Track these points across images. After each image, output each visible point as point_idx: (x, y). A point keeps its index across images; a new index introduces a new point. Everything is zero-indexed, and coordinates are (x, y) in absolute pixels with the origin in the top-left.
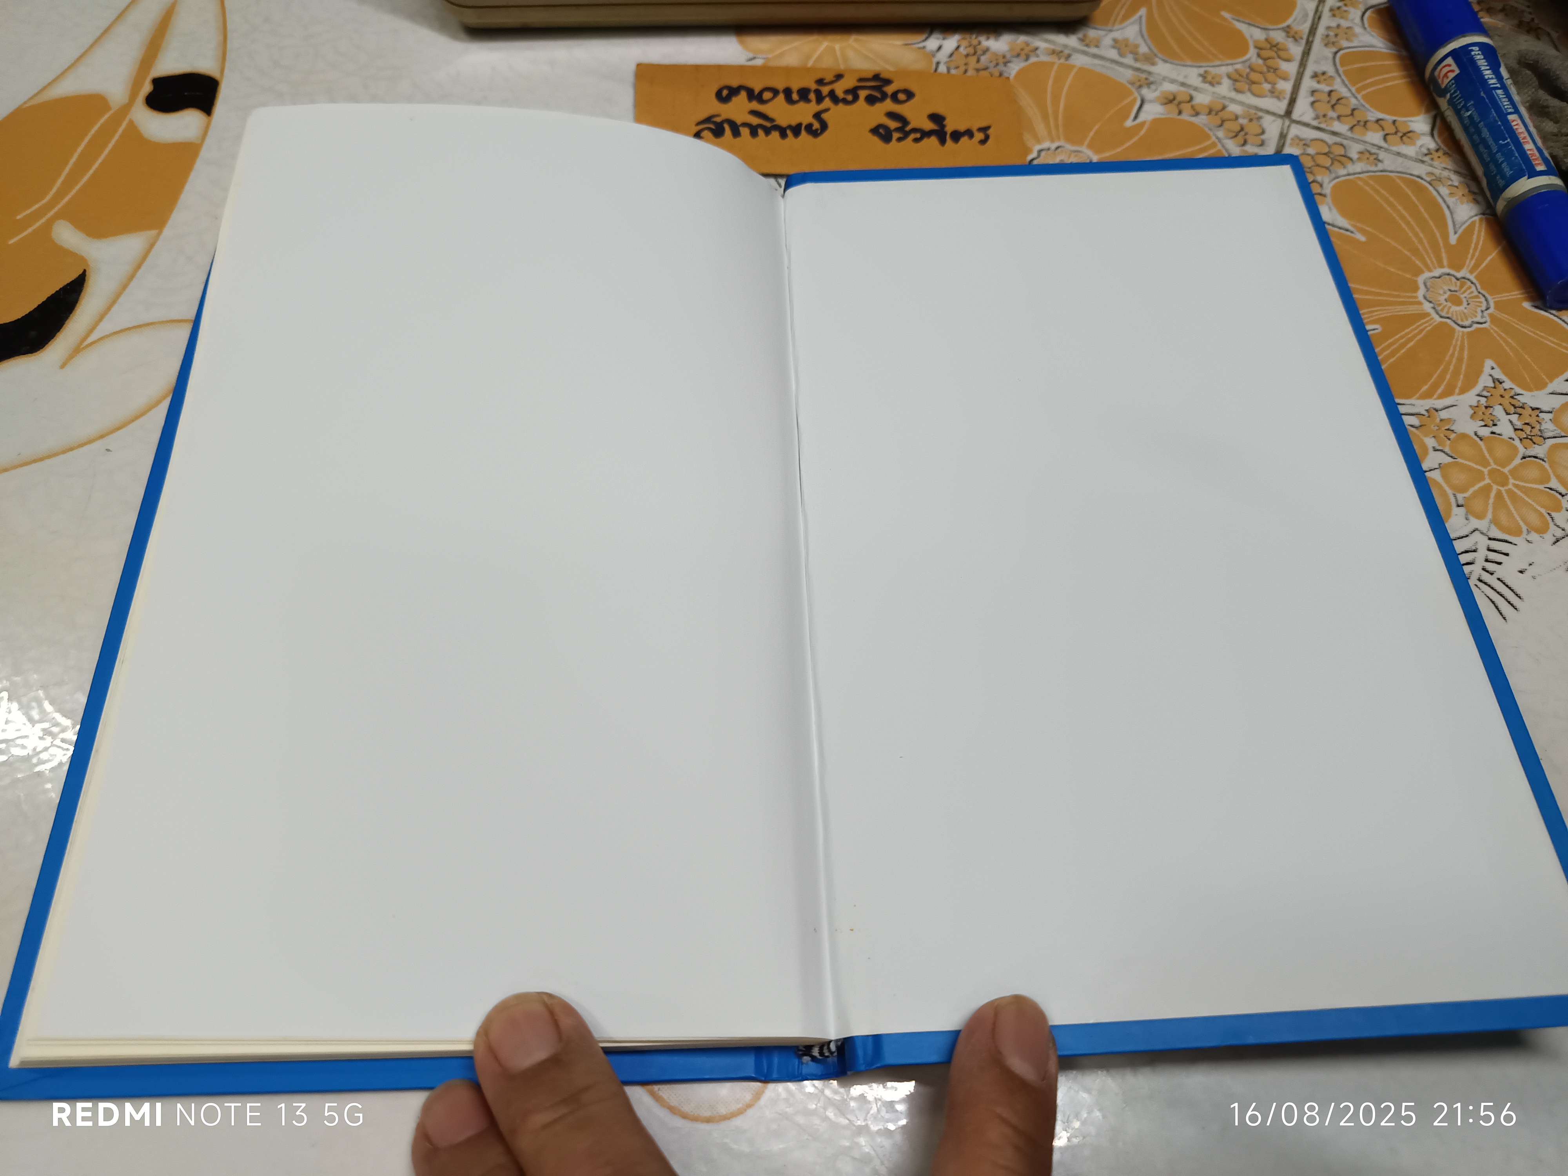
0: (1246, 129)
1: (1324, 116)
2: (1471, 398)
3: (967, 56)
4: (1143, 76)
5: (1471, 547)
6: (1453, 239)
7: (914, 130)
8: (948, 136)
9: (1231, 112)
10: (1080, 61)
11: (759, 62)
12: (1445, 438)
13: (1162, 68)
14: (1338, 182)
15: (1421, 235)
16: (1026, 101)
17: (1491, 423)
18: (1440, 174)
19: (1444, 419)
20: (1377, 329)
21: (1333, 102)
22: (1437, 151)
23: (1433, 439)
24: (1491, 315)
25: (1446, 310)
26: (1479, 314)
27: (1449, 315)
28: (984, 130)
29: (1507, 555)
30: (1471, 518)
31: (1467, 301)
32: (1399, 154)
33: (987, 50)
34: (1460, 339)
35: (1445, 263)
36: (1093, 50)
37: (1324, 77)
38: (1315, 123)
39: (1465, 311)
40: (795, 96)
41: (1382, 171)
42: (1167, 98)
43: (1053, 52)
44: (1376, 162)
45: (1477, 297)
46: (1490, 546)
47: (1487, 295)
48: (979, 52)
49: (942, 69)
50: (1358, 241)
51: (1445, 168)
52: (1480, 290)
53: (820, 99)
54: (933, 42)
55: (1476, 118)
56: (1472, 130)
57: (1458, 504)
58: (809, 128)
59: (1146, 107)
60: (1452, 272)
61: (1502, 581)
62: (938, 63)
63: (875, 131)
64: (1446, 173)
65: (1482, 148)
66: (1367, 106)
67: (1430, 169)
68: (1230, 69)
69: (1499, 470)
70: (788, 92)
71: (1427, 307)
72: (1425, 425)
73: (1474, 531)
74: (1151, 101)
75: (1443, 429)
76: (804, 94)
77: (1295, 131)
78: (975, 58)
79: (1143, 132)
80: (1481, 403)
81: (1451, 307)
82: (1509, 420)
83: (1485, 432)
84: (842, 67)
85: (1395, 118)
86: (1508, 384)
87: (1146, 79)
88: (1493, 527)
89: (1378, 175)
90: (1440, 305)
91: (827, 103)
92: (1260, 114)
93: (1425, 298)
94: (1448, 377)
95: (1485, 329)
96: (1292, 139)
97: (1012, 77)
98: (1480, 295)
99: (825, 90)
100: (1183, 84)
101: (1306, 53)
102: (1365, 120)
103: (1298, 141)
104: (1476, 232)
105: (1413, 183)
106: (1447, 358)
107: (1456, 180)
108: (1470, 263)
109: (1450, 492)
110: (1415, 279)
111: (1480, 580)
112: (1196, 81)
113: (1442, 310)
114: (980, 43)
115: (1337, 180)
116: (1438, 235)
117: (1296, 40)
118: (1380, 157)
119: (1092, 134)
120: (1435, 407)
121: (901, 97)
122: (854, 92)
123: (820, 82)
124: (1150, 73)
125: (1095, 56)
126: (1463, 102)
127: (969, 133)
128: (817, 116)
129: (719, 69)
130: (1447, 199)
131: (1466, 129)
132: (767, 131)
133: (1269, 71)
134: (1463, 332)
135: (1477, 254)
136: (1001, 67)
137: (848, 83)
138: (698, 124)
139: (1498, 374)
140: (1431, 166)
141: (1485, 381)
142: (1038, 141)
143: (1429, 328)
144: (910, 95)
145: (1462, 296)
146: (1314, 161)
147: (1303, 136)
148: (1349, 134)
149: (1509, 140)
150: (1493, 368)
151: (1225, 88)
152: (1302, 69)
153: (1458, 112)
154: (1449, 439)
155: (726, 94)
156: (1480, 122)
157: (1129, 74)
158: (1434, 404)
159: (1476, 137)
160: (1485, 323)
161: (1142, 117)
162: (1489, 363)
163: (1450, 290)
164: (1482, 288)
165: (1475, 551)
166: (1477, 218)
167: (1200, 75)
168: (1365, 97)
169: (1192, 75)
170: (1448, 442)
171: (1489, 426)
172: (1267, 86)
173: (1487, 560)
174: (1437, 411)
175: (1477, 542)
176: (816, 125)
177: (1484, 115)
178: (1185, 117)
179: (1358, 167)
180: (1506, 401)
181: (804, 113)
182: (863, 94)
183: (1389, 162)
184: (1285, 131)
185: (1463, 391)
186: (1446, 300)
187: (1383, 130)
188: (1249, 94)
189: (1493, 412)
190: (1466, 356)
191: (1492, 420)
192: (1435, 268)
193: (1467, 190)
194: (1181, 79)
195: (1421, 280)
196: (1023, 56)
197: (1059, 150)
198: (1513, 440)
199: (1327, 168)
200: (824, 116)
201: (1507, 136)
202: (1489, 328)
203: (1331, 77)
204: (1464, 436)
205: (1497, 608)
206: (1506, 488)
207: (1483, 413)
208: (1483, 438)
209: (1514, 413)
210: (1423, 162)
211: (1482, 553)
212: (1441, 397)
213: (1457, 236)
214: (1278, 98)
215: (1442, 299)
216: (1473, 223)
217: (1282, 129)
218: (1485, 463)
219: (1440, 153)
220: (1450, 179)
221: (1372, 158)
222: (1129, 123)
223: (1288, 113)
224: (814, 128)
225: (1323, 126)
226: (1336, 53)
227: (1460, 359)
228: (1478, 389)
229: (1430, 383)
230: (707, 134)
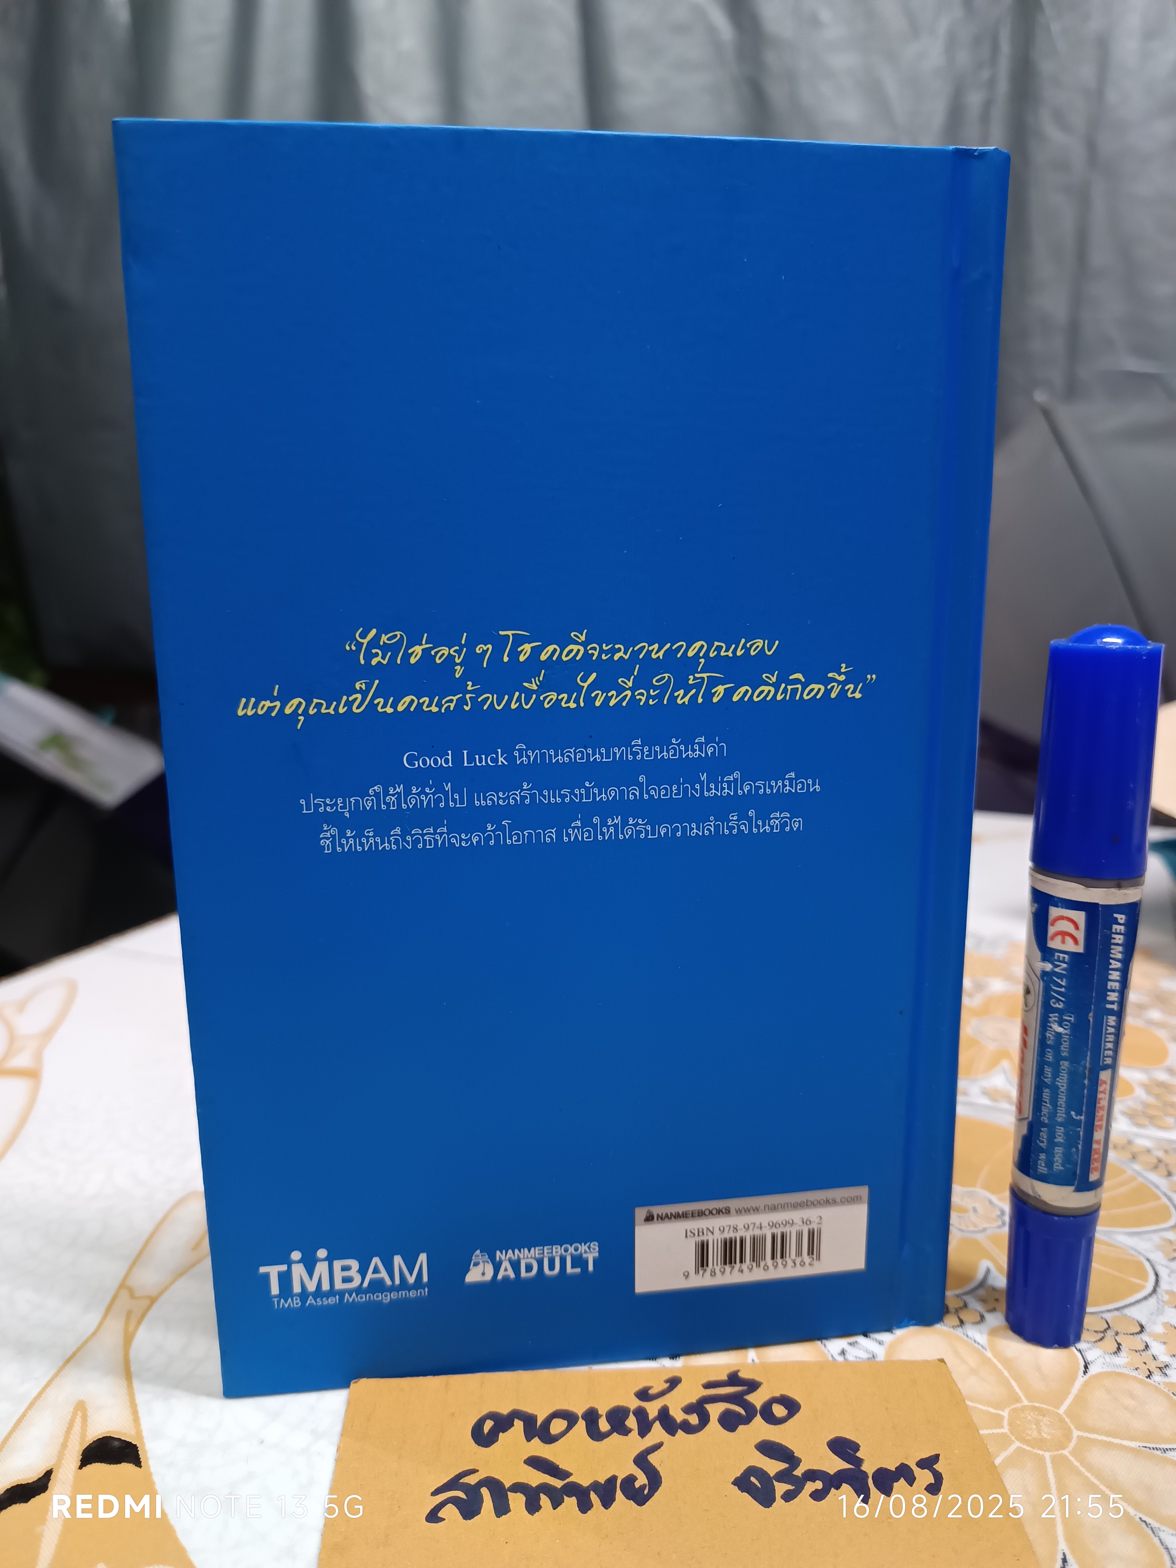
7: (812, 1475)
8: (870, 1483)
28: (928, 1463)
40: (604, 1425)
53: (644, 1427)
58: (628, 1485)
63: (742, 1483)
70: (591, 1417)
76: (617, 1418)
84: (678, 1365)
91: (657, 1432)
99: (653, 1409)
121: (779, 1411)
122: (698, 1408)
123: (644, 1395)
127: (904, 1473)
128: (641, 1460)
129: (482, 1381)
132: (557, 1499)
137: (689, 1392)
138: (436, 1493)
144: (792, 1407)
155: (488, 1429)
176: (642, 1480)
181: (617, 1456)
182: (715, 1410)
200: (654, 1459)
224: (637, 1485)
230: (450, 1512)
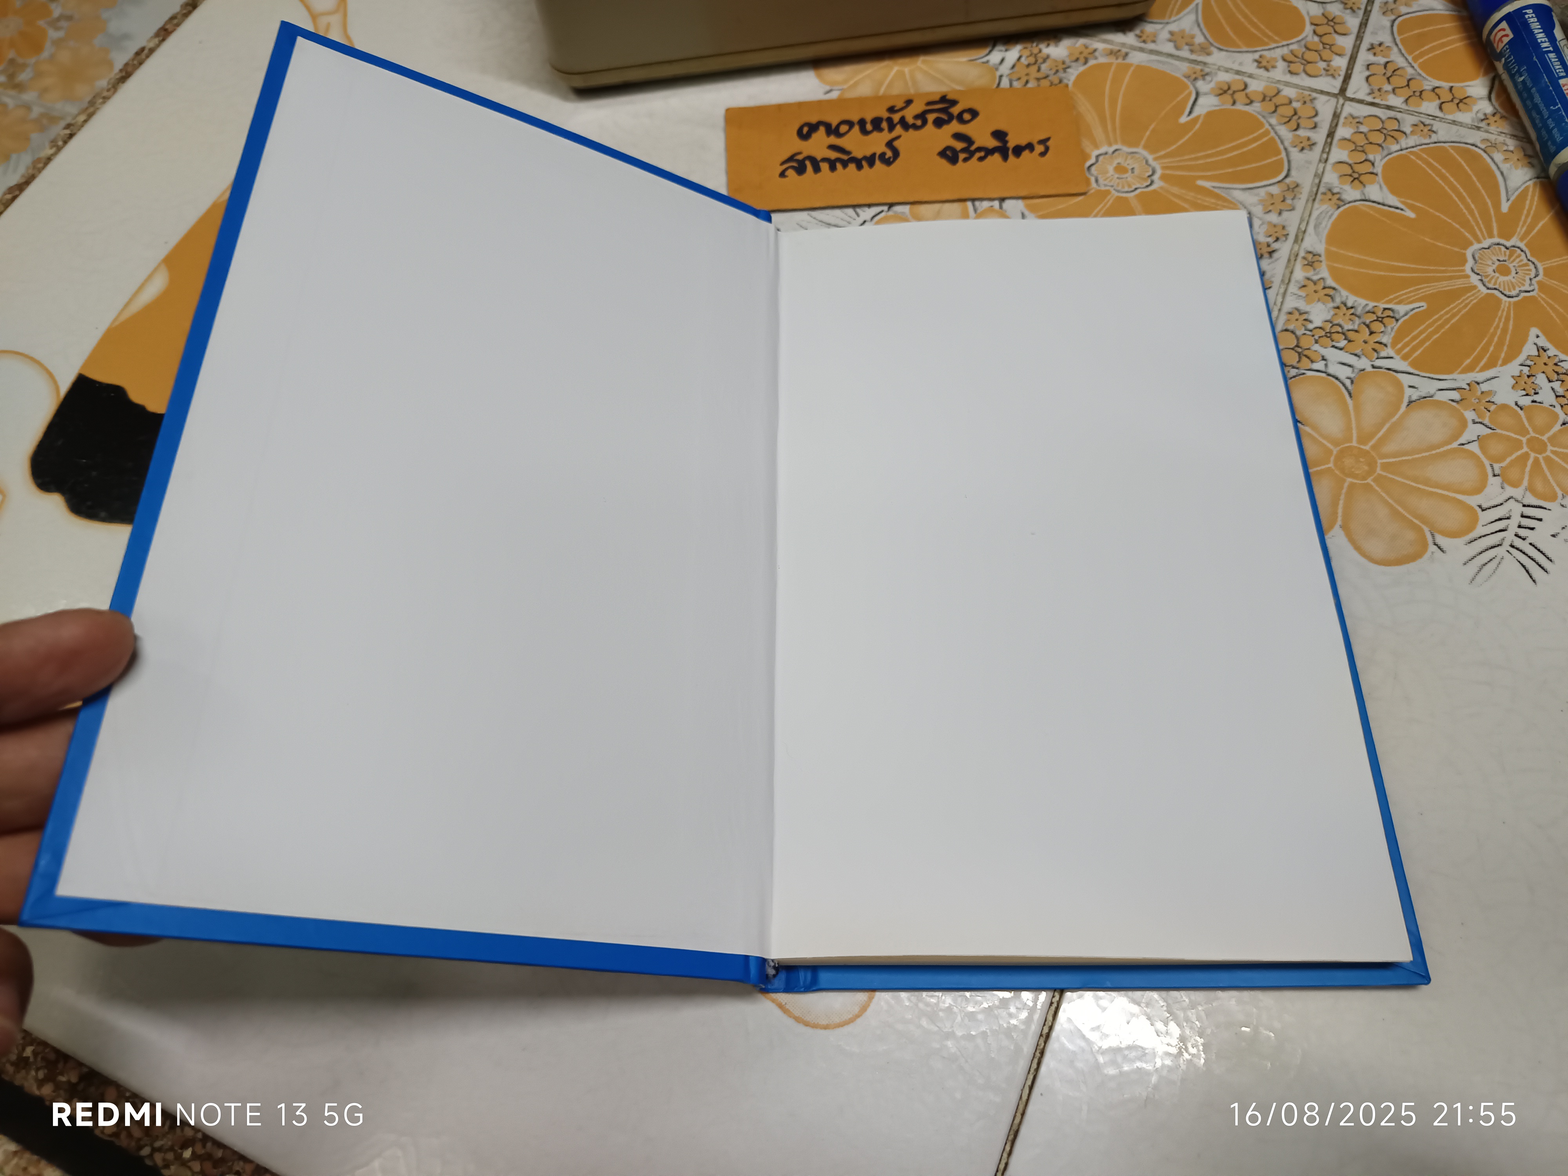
0: (1299, 113)
1: (1379, 90)
2: (1514, 368)
3: (1028, 65)
4: (1199, 67)
5: (1505, 515)
6: (1505, 207)
7: (979, 149)
8: (1010, 152)
9: (1285, 96)
10: (1137, 58)
11: (834, 95)
12: (1485, 410)
13: (1217, 58)
14: (1390, 159)
15: (1473, 206)
16: (1084, 106)
17: (1533, 391)
18: (1496, 139)
19: (1486, 392)
20: (1423, 306)
21: (1389, 74)
22: (1494, 115)
23: (1473, 412)
24: (1539, 283)
25: (1493, 281)
26: (1528, 281)
27: (1497, 287)
28: (1043, 142)
29: (1540, 520)
30: (1506, 486)
31: (1516, 270)
32: (1454, 122)
33: (1048, 57)
34: (1506, 309)
35: (1495, 232)
36: (1151, 46)
37: (1381, 48)
38: (1369, 99)
39: (1514, 280)
40: (869, 127)
41: (1435, 143)
42: (1221, 89)
43: (1111, 53)
44: (1430, 133)
45: (1526, 265)
46: (1524, 513)
47: (1536, 262)
48: (1040, 61)
49: (1005, 83)
50: (1408, 218)
51: (1501, 133)
52: (1529, 257)
53: (892, 127)
54: (996, 56)
55: (1529, 83)
56: (1525, 95)
57: (1494, 474)
58: (882, 156)
59: (1201, 101)
60: (1502, 241)
61: (1533, 546)
62: (1001, 76)
63: (943, 154)
64: (1501, 138)
65: (1534, 114)
66: (1424, 75)
67: (1485, 135)
68: (1285, 51)
69: (1538, 438)
70: (862, 123)
71: (1474, 279)
72: (1466, 399)
73: (1509, 499)
74: (1206, 94)
75: (1484, 401)
76: (877, 123)
77: (1349, 109)
78: (1035, 68)
79: (1197, 126)
80: (1523, 372)
81: (1498, 278)
82: (1552, 387)
83: (1526, 401)
84: (912, 91)
85: (1451, 84)
86: (1552, 351)
87: (1202, 70)
88: (1528, 494)
89: (1431, 147)
90: (1487, 276)
91: (899, 130)
92: (1314, 95)
93: (1473, 270)
94: (1492, 349)
95: (1533, 297)
96: (1346, 118)
97: (1070, 84)
98: (1530, 263)
99: (896, 117)
100: (1238, 72)
101: (1364, 25)
102: (1421, 90)
103: (1351, 119)
104: (1529, 197)
105: (1467, 152)
106: (1492, 330)
107: (1511, 144)
108: (1521, 230)
109: (1487, 463)
110: (1464, 251)
111: (1512, 546)
112: (1251, 68)
113: (1489, 282)
114: (1040, 51)
115: (1390, 157)
116: (1490, 204)
117: (1353, 11)
118: (1434, 129)
119: (1148, 133)
120: (1476, 380)
122: (923, 117)
123: (892, 110)
124: (1205, 64)
125: (1152, 52)
126: (1517, 67)
127: (1030, 147)
128: (890, 144)
129: (801, 106)
130: (1501, 165)
131: (1520, 94)
132: (845, 164)
133: (1324, 48)
134: (1510, 303)
135: (1529, 220)
136: (1061, 74)
137: (917, 108)
138: (783, 163)
139: (1543, 342)
140: (1487, 132)
141: (1529, 349)
142: (1097, 147)
143: (1475, 301)
144: (974, 113)
145: (1511, 266)
146: (1367, 139)
147: (1356, 114)
148: (1404, 106)
149: (1559, 106)
150: (1538, 337)
151: (1279, 72)
152: (1358, 42)
153: (1512, 77)
154: (1489, 411)
155: (806, 132)
156: (1532, 88)
157: (1185, 67)
158: (1476, 377)
159: (1528, 103)
160: (1533, 290)
161: (1197, 111)
162: (1534, 331)
163: (1499, 260)
164: (1532, 255)
165: (1508, 518)
166: (1531, 183)
167: (1256, 61)
168: (1421, 66)
169: (1246, 62)
170: (1488, 413)
171: (1530, 395)
172: (1322, 65)
173: (1520, 527)
174: (1478, 383)
175: (1511, 510)
176: (889, 154)
177: (1536, 79)
178: (1239, 107)
179: (1411, 141)
180: (1549, 369)
181: (877, 143)
182: (931, 117)
183: (1443, 132)
184: (1339, 111)
185: (1505, 362)
186: (1494, 271)
187: (1439, 98)
188: (1303, 75)
189: (1535, 380)
190: (1511, 327)
191: (1533, 389)
192: (1485, 239)
193: (1522, 154)
194: (1236, 67)
195: (1469, 253)
196: (1082, 60)
197: (1117, 153)
198: (1554, 407)
199: (1380, 145)
200: (896, 144)
201: (1558, 101)
202: (1537, 296)
203: (1388, 47)
204: (1504, 407)
205: (1527, 571)
206: (1544, 455)
207: (1525, 383)
208: (1524, 407)
209: (1557, 380)
210: (1478, 128)
211: (1516, 519)
212: (1482, 370)
213: (1510, 202)
214: (1333, 76)
215: (1490, 270)
216: (1527, 188)
217: (1336, 107)
218: (1523, 431)
219: (1497, 117)
220: (1505, 144)
221: (1426, 130)
222: (1184, 119)
223: (1343, 90)
224: (887, 157)
225: (1377, 101)
226: (1394, 21)
227: (1505, 331)
228: (1521, 358)
229: (1472, 357)
230: (791, 173)
